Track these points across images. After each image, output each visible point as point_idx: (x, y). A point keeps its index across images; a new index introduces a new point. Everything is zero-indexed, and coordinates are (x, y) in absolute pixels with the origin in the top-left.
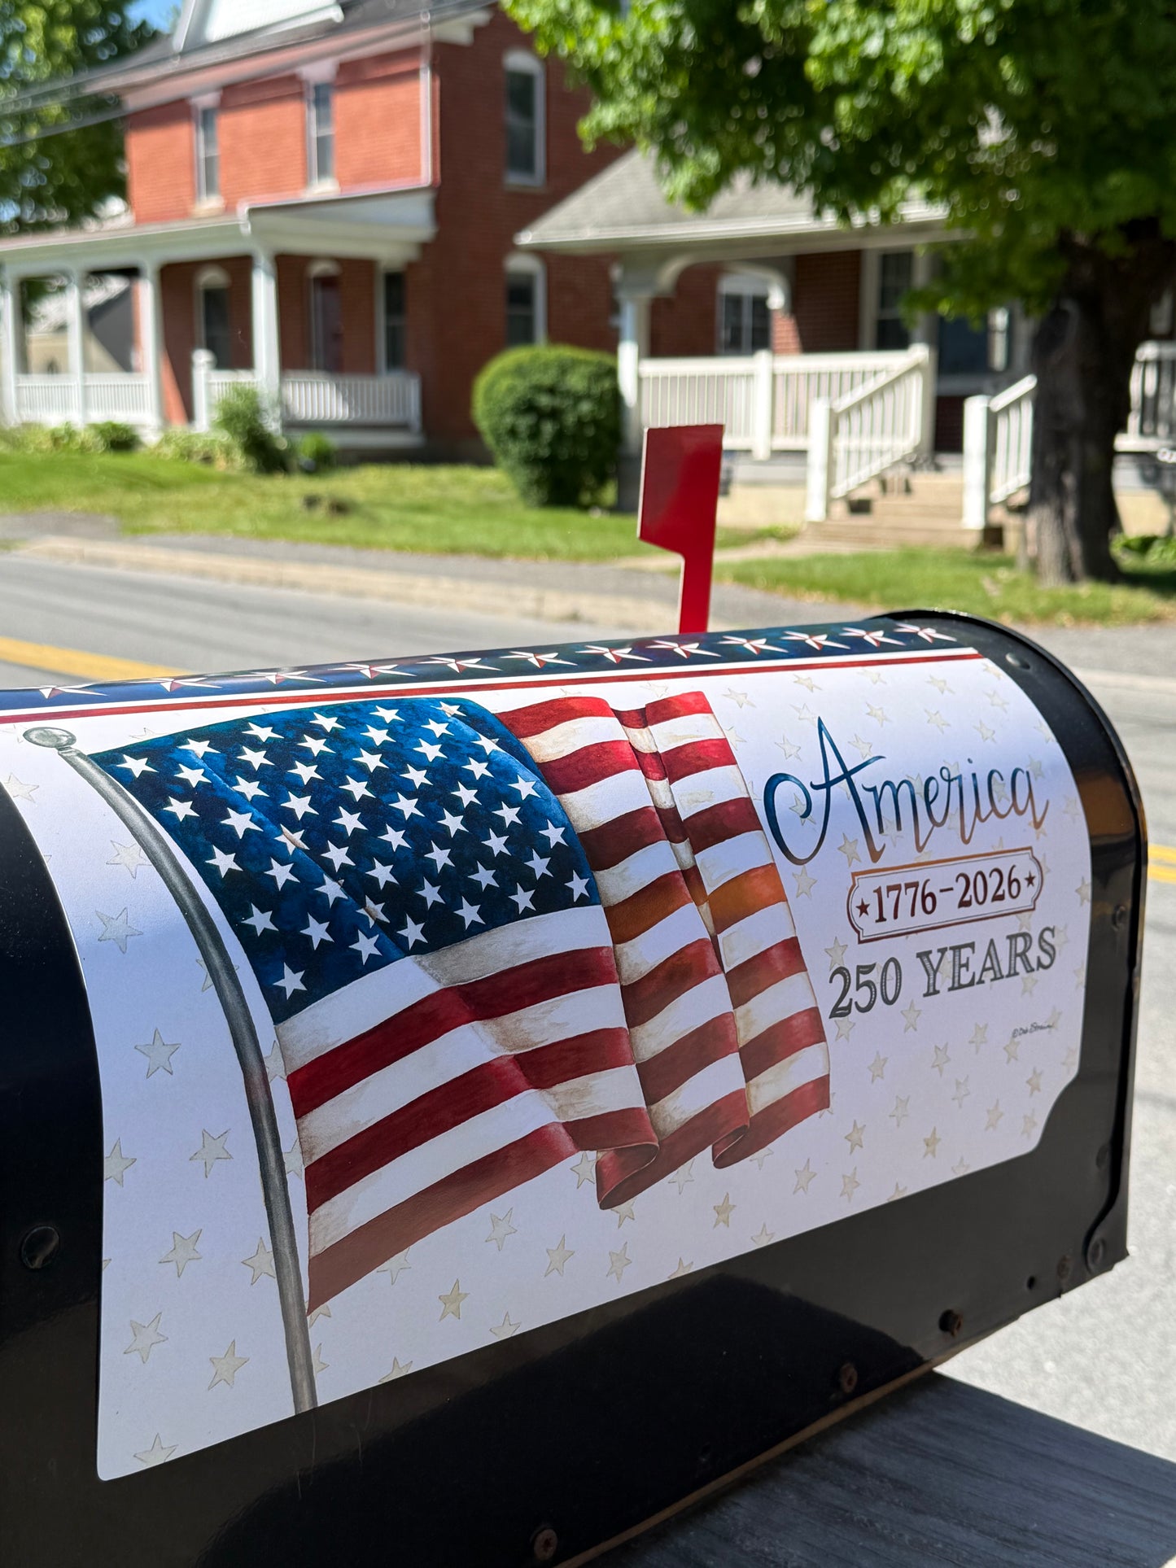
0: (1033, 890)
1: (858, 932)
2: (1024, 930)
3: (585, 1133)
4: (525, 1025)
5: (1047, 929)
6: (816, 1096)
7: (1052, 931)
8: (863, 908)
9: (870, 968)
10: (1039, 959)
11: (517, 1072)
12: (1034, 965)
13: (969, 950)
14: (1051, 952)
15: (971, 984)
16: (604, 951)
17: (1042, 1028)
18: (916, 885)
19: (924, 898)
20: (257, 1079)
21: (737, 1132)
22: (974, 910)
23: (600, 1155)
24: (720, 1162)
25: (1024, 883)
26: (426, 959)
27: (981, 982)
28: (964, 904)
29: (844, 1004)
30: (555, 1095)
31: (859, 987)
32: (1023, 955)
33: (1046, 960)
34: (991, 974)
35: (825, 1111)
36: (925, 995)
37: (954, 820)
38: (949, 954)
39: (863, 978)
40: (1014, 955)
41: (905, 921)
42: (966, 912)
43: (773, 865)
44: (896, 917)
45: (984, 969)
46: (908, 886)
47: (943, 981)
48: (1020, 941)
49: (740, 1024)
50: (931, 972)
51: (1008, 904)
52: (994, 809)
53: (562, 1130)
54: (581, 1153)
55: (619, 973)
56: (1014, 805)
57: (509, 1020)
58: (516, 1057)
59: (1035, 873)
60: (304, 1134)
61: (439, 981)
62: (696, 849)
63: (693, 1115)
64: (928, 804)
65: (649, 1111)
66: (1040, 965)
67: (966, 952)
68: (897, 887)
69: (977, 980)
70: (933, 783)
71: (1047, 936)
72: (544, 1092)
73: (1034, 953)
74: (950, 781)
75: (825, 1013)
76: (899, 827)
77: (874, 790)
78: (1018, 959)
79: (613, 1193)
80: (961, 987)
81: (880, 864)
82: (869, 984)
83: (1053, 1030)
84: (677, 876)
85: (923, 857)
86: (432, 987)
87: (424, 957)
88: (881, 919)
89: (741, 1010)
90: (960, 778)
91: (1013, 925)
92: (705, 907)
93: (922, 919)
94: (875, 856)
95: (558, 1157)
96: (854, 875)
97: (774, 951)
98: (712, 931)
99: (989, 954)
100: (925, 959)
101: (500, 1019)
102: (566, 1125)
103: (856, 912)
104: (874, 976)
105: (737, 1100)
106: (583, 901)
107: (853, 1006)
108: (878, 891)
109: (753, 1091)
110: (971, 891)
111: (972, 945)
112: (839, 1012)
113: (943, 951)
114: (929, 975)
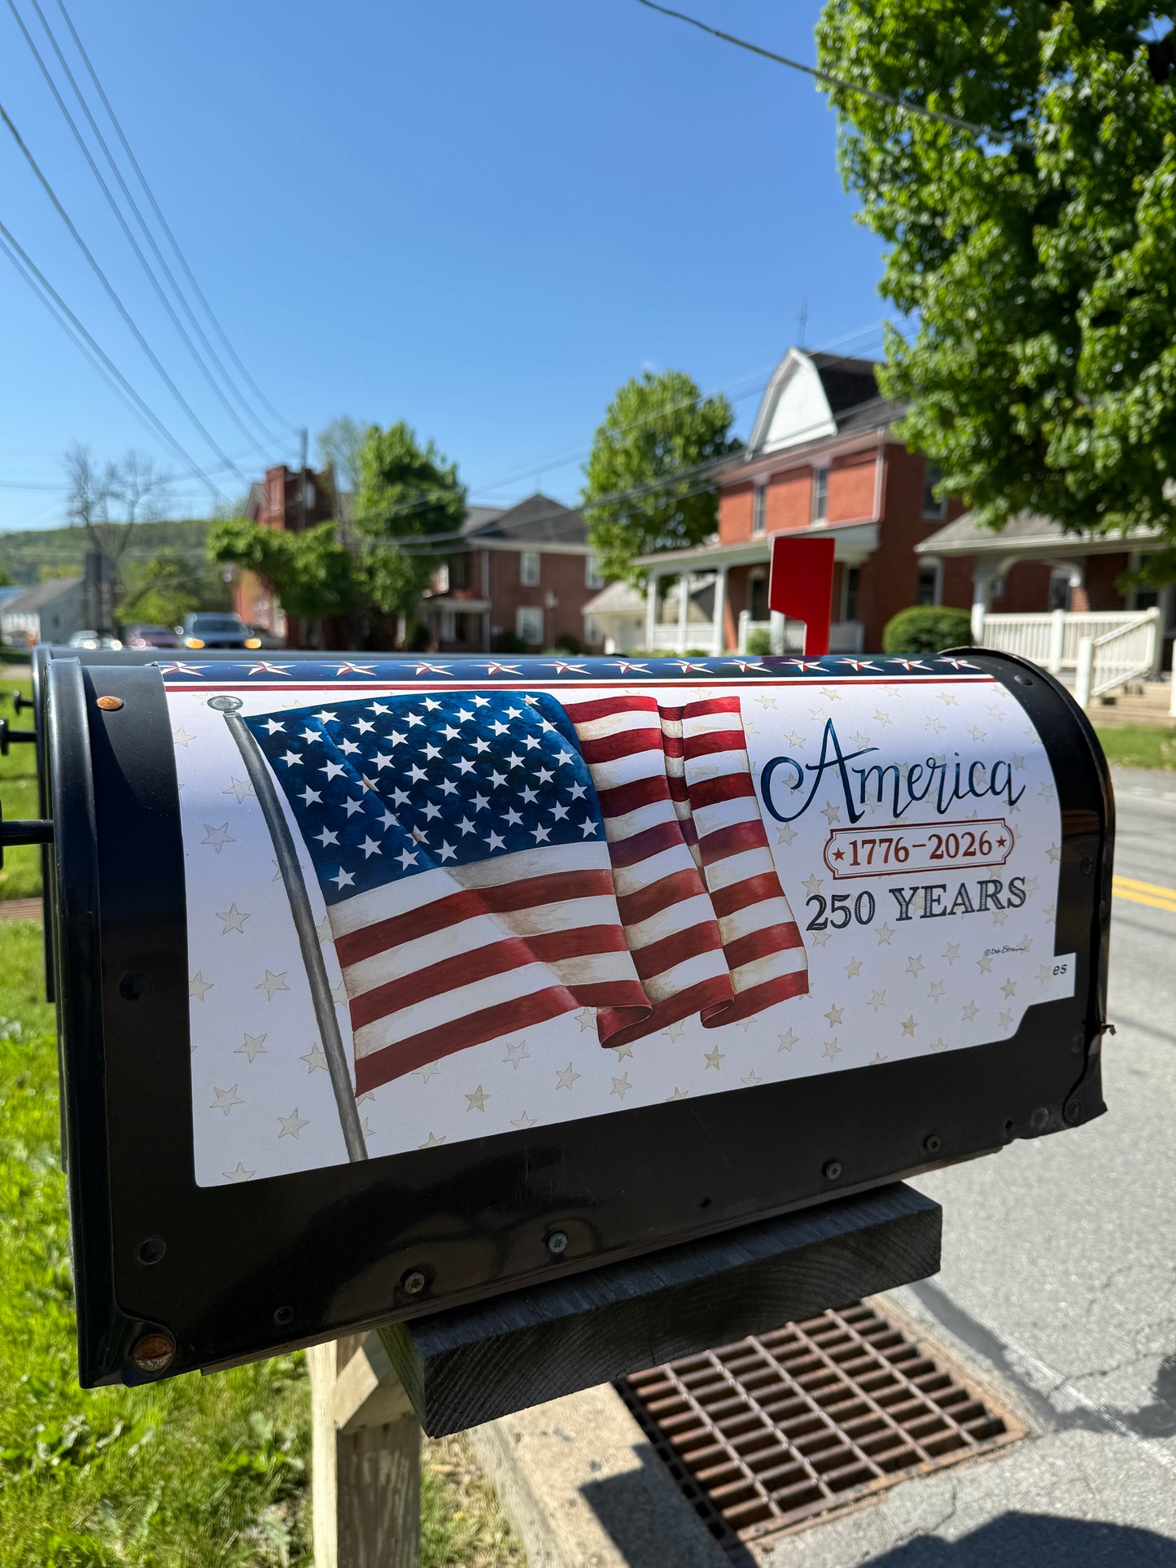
0: (1004, 850)
1: (834, 872)
2: (995, 878)
3: (586, 995)
4: (533, 918)
5: (1018, 878)
6: (797, 984)
7: (1023, 880)
8: (839, 855)
9: (846, 897)
10: (1009, 899)
11: (526, 949)
12: (1005, 903)
13: (941, 890)
14: (1022, 896)
15: (943, 914)
16: (604, 872)
17: (1014, 950)
18: (890, 841)
19: (897, 850)
20: (310, 939)
21: (723, 1004)
22: (946, 861)
23: (600, 1010)
24: (708, 1024)
25: (995, 845)
26: (454, 870)
27: (952, 913)
28: (934, 856)
29: (821, 920)
30: (559, 966)
31: (834, 910)
32: (994, 896)
33: (1016, 901)
34: (962, 908)
35: (805, 996)
36: (897, 920)
37: (933, 796)
38: (921, 892)
39: (838, 904)
40: (984, 895)
41: (878, 865)
42: (936, 863)
43: (760, 822)
44: (869, 862)
45: (955, 904)
46: (882, 841)
47: (916, 910)
48: (991, 888)
49: (723, 929)
50: (904, 904)
51: (979, 858)
52: (972, 790)
53: (567, 991)
54: (583, 1008)
55: (616, 889)
56: (992, 787)
57: (520, 914)
58: (525, 938)
59: (1006, 836)
60: (348, 978)
61: (463, 885)
62: (694, 807)
63: (682, 989)
64: (910, 783)
65: (643, 984)
66: (1010, 903)
67: (936, 892)
68: (873, 842)
69: (948, 911)
70: (918, 769)
71: (1018, 883)
72: (549, 965)
73: (1004, 895)
74: (934, 768)
75: (802, 927)
76: (880, 799)
77: (862, 772)
78: (989, 899)
79: (611, 1038)
80: (933, 915)
81: (857, 825)
82: (843, 908)
83: (1025, 952)
84: (674, 824)
85: (899, 821)
86: (457, 889)
87: (452, 868)
88: (856, 863)
89: (723, 920)
90: (944, 766)
91: (985, 874)
92: (695, 847)
93: (893, 864)
94: (854, 818)
95: (562, 1009)
96: (832, 831)
97: (754, 880)
98: (700, 864)
99: (960, 893)
100: (898, 894)
101: (511, 913)
102: (569, 988)
103: (831, 858)
104: (850, 903)
105: (722, 983)
106: (591, 838)
107: (829, 923)
108: (854, 844)
109: (736, 977)
110: (943, 847)
111: (943, 887)
112: (812, 926)
113: (915, 889)
114: (901, 905)
